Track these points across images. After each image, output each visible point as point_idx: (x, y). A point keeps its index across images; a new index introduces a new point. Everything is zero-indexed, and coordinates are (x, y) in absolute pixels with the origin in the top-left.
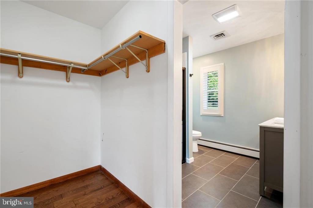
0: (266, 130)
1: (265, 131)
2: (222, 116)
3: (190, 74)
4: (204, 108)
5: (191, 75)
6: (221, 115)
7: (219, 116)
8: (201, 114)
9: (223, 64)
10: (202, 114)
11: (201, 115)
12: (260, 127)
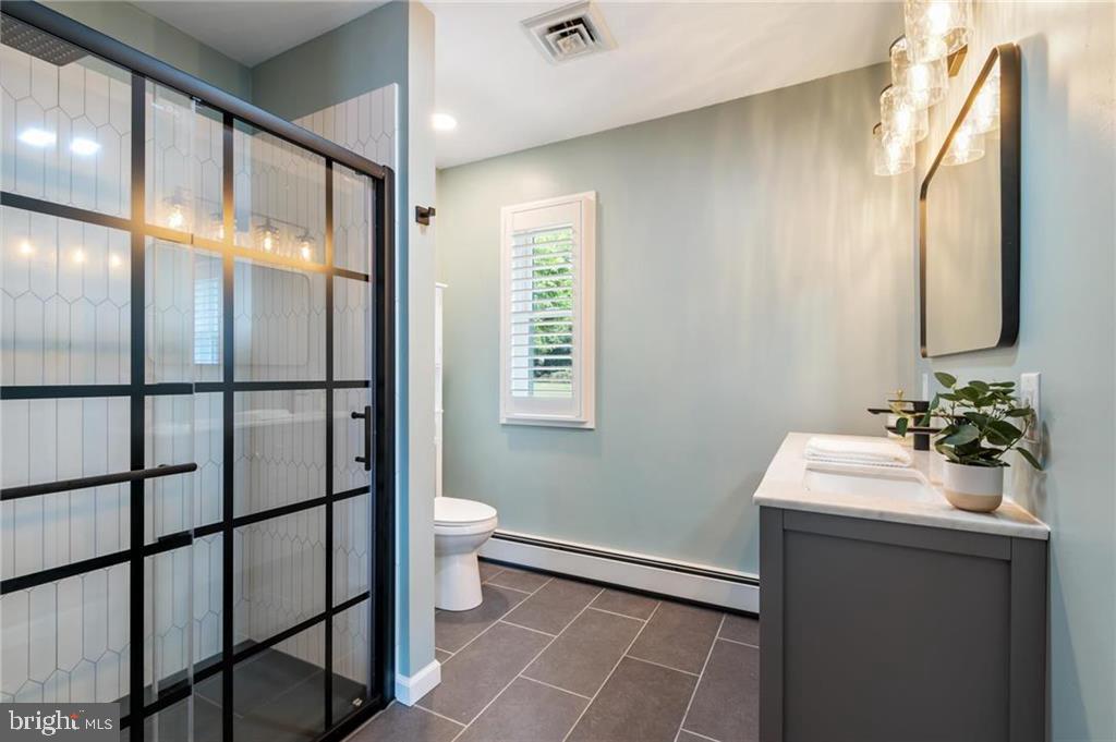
0: (791, 528)
1: (784, 530)
2: (588, 426)
3: (418, 209)
4: (515, 394)
5: (424, 215)
6: (584, 423)
7: (576, 428)
8: (503, 421)
9: (591, 195)
10: (509, 419)
11: (504, 425)
12: (761, 507)
